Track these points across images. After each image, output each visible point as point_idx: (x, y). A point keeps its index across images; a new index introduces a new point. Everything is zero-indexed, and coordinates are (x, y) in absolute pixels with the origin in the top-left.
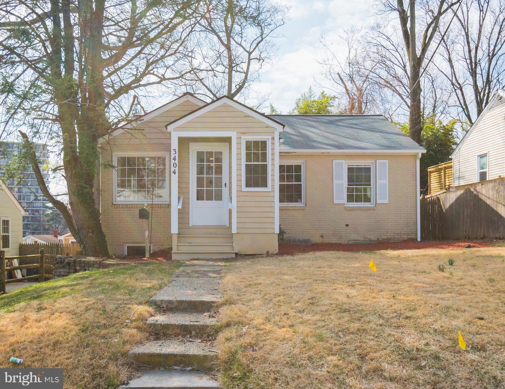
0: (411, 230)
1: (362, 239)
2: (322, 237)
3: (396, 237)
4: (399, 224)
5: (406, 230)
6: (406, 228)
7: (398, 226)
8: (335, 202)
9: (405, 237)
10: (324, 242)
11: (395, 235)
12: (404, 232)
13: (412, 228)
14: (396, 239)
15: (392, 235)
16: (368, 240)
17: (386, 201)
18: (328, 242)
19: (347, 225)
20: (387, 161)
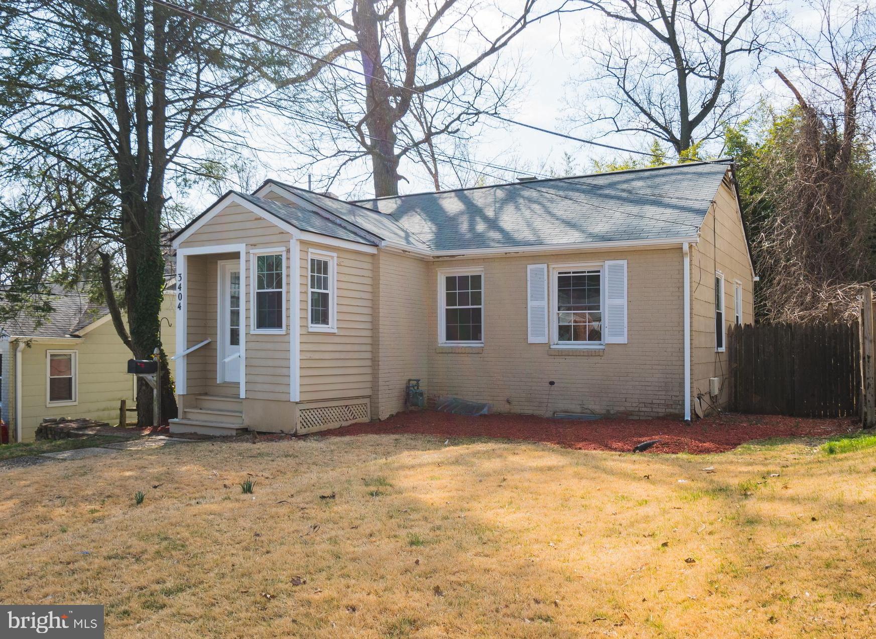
0: (674, 398)
1: (578, 409)
2: (508, 402)
3: (643, 409)
4: (649, 384)
5: (664, 397)
6: (664, 393)
7: (648, 388)
8: (531, 339)
9: (662, 411)
10: (512, 411)
11: (641, 405)
12: (658, 402)
13: (675, 394)
14: (642, 414)
15: (634, 405)
16: (589, 411)
17: (623, 340)
18: (519, 411)
19: (552, 383)
20: (625, 262)
